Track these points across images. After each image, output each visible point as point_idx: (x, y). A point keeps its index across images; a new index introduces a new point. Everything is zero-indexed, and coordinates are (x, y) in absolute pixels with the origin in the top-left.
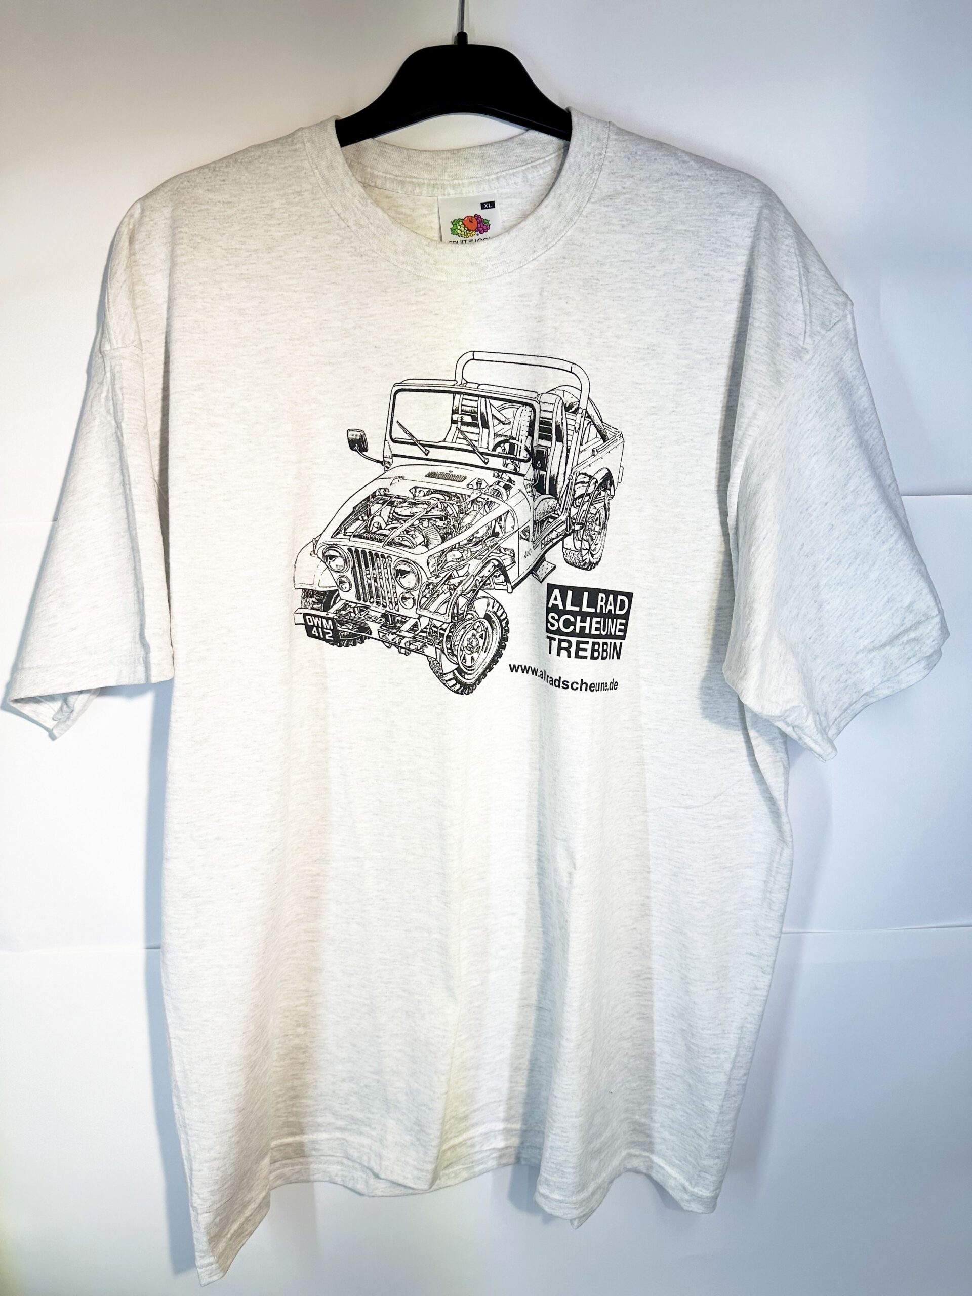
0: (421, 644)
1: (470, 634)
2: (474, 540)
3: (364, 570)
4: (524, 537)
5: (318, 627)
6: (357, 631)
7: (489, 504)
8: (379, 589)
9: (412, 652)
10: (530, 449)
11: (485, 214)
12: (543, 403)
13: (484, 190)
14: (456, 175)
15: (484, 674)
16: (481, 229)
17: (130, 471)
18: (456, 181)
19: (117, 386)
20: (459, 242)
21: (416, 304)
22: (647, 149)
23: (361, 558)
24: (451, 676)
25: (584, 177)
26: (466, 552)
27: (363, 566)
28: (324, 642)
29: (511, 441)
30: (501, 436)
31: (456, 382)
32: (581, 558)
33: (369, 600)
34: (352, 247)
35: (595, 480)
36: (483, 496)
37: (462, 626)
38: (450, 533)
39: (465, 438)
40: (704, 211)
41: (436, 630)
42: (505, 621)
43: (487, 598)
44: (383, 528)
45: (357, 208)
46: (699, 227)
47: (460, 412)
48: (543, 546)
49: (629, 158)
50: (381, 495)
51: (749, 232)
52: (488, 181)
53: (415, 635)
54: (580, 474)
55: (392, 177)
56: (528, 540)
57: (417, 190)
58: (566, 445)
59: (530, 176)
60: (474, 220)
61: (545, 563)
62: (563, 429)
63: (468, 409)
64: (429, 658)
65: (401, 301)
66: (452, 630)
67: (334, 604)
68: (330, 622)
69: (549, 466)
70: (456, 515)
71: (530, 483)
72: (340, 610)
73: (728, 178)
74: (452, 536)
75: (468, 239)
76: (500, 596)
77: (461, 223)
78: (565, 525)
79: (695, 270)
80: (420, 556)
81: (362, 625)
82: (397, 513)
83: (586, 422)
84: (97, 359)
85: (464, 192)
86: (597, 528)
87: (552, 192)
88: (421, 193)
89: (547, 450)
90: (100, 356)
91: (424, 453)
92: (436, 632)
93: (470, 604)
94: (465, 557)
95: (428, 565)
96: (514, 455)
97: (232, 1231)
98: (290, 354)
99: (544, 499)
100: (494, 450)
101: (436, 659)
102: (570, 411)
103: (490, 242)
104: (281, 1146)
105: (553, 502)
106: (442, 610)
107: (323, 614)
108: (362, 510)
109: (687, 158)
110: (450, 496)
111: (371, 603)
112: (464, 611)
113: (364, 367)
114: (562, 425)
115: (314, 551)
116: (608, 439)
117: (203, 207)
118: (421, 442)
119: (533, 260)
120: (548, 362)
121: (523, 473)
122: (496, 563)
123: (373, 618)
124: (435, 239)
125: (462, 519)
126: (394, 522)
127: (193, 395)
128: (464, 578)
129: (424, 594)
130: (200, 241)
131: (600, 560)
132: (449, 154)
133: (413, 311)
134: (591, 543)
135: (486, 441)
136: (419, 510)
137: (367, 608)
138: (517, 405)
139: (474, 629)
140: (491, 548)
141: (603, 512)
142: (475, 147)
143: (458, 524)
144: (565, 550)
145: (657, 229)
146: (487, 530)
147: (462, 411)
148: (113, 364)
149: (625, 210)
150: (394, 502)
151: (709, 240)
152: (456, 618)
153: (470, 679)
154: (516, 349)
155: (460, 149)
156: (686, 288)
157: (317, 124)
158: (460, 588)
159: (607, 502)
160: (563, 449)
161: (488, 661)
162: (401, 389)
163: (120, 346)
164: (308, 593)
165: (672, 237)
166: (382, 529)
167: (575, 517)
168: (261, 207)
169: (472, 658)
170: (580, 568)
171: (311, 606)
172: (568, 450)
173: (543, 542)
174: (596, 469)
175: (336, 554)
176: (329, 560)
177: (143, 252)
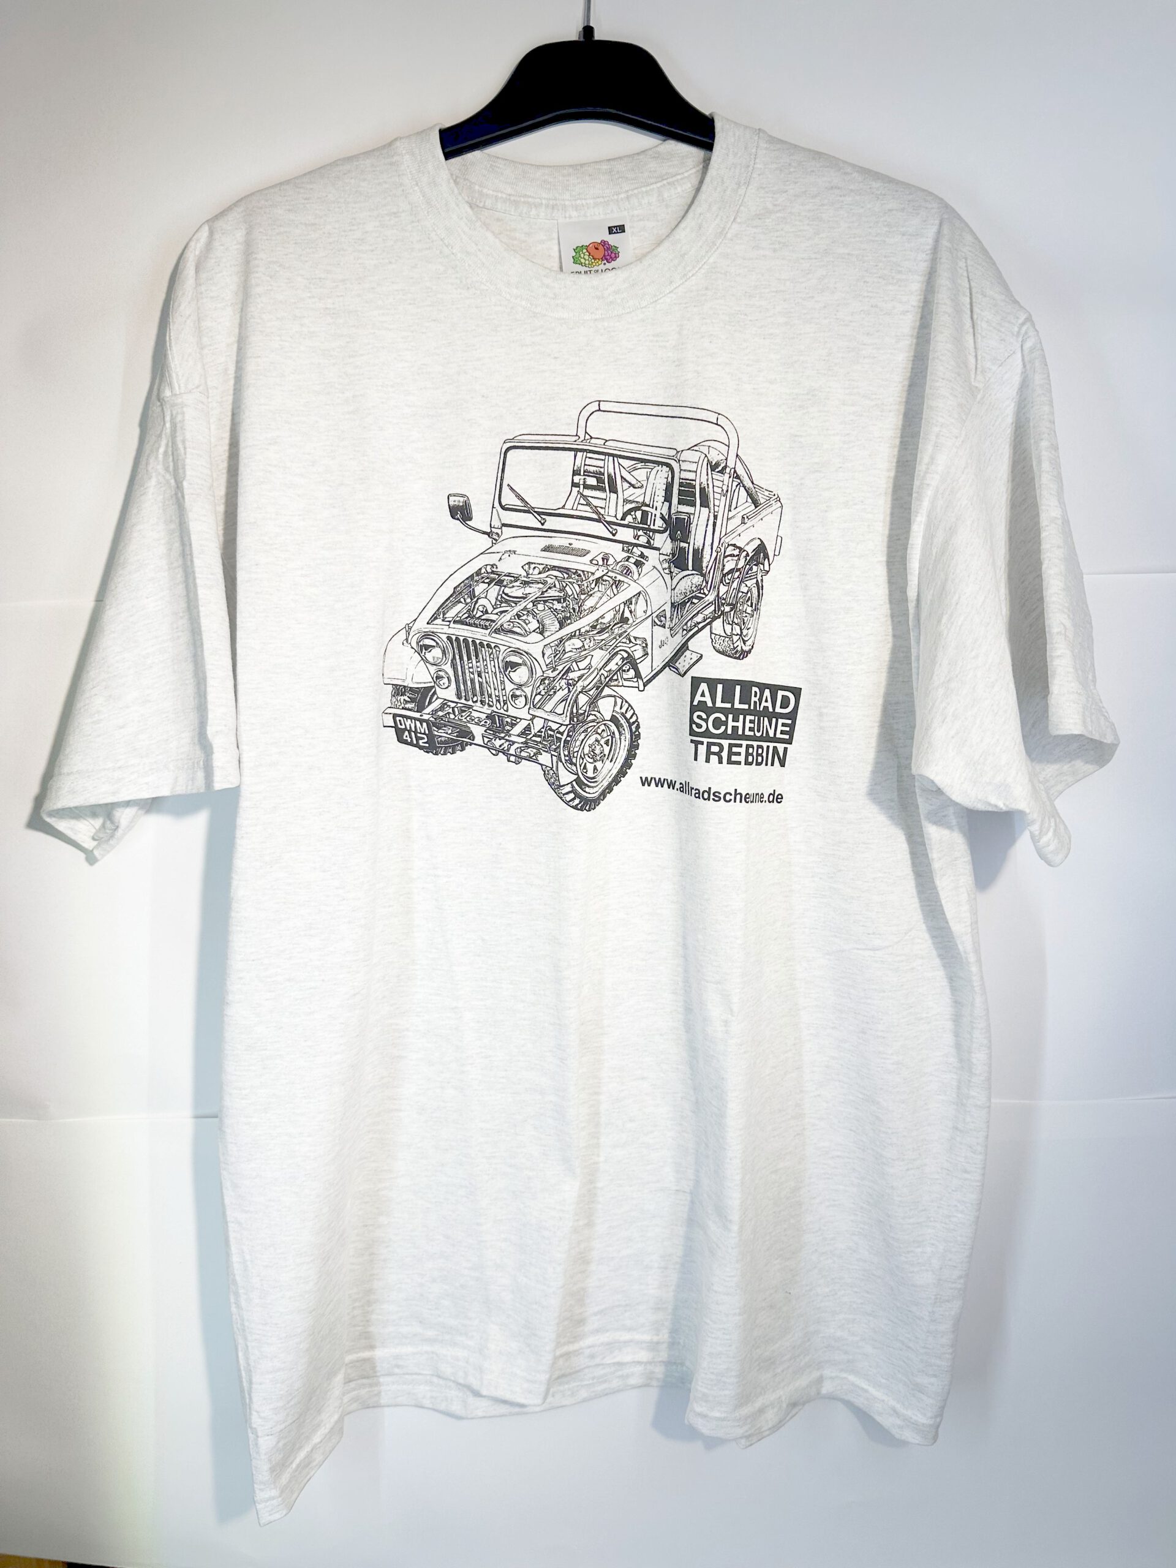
0: (535, 751)
1: (593, 739)
2: (598, 627)
3: (466, 663)
4: (659, 623)
5: (410, 732)
6: (457, 736)
7: (617, 584)
8: (485, 684)
9: (523, 760)
10: (667, 517)
11: (612, 240)
12: (683, 461)
13: (612, 211)
14: (579, 194)
15: (609, 789)
16: (608, 257)
17: (192, 538)
18: (579, 202)
19: (179, 439)
20: (583, 272)
21: (531, 345)
22: (802, 159)
23: (463, 649)
24: (568, 788)
25: (728, 192)
26: (588, 641)
27: (465, 658)
28: (417, 749)
29: (644, 508)
30: (631, 502)
31: (578, 437)
32: (732, 645)
33: (472, 699)
34: (457, 278)
35: (745, 553)
36: (610, 574)
37: (583, 729)
38: (569, 618)
39: (588, 504)
40: (870, 230)
41: (552, 733)
42: (635, 725)
43: (614, 696)
44: (490, 612)
45: (464, 232)
46: (864, 250)
47: (582, 473)
48: (685, 632)
49: (781, 170)
50: (488, 573)
51: (924, 255)
52: (617, 201)
53: (527, 739)
54: (728, 545)
55: (504, 196)
56: (664, 626)
57: (533, 212)
58: (712, 511)
59: (666, 195)
60: (601, 247)
61: (687, 653)
62: (708, 491)
63: (592, 469)
64: (544, 767)
65: (513, 342)
66: (571, 734)
67: (430, 703)
68: (425, 724)
69: (693, 537)
70: (576, 597)
71: (667, 557)
72: (436, 711)
73: (897, 191)
74: (571, 621)
75: (593, 269)
76: (630, 694)
77: (585, 251)
78: (714, 605)
79: (860, 301)
80: (534, 645)
81: (463, 729)
82: (506, 595)
83: (735, 484)
84: (155, 408)
85: (588, 215)
86: (749, 610)
87: (691, 211)
88: (538, 216)
89: (689, 517)
90: (159, 404)
91: (540, 522)
92: (551, 736)
93: (593, 703)
94: (587, 647)
95: (543, 657)
96: (647, 525)
97: (297, 1461)
98: (383, 403)
99: (686, 576)
100: (623, 519)
101: (552, 769)
102: (717, 470)
103: (618, 272)
104: (357, 1361)
105: (697, 579)
106: (559, 710)
107: (417, 715)
108: (465, 591)
109: (849, 170)
110: (570, 573)
111: (473, 702)
112: (585, 711)
113: (469, 420)
114: (708, 487)
115: (407, 640)
116: (761, 504)
117: (282, 229)
118: (536, 510)
119: (670, 292)
120: (689, 413)
121: (658, 546)
122: (625, 655)
123: (476, 720)
124: (554, 269)
125: (584, 601)
126: (503, 605)
127: (267, 449)
128: (586, 671)
129: (539, 691)
130: (278, 269)
131: (753, 647)
132: (571, 170)
133: (528, 354)
134: (743, 627)
135: (613, 507)
136: (534, 591)
137: (469, 708)
138: (651, 465)
139: (598, 733)
140: (620, 637)
141: (755, 590)
142: (601, 161)
143: (579, 607)
144: (713, 636)
145: (815, 253)
146: (614, 615)
147: (584, 472)
148: (174, 412)
149: (777, 231)
150: (503, 581)
151: (876, 266)
152: (575, 720)
153: (592, 792)
154: (649, 398)
155: (584, 164)
156: (851, 322)
157: (418, 133)
158: (580, 684)
159: (759, 579)
160: (709, 515)
161: (614, 772)
162: (512, 446)
163: (183, 392)
164: (399, 690)
165: (833, 262)
166: (488, 613)
167: (724, 596)
168: (350, 230)
169: (595, 768)
170: (731, 657)
171: (403, 705)
172: (715, 517)
173: (685, 627)
174: (747, 540)
175: (433, 643)
176: (424, 651)
177: (211, 282)
